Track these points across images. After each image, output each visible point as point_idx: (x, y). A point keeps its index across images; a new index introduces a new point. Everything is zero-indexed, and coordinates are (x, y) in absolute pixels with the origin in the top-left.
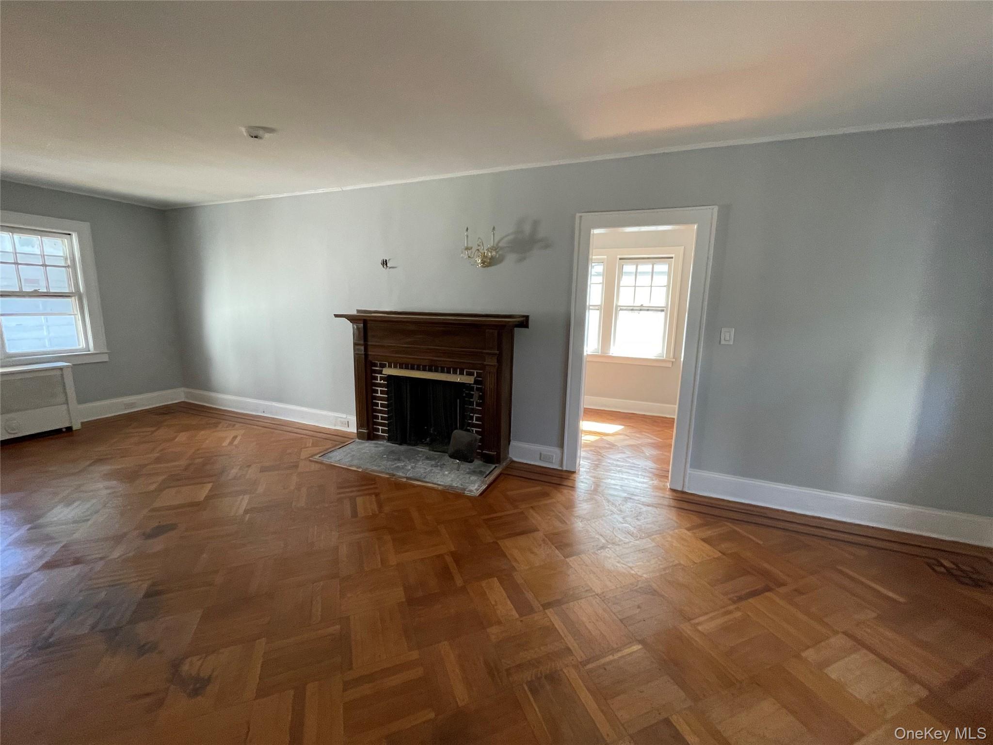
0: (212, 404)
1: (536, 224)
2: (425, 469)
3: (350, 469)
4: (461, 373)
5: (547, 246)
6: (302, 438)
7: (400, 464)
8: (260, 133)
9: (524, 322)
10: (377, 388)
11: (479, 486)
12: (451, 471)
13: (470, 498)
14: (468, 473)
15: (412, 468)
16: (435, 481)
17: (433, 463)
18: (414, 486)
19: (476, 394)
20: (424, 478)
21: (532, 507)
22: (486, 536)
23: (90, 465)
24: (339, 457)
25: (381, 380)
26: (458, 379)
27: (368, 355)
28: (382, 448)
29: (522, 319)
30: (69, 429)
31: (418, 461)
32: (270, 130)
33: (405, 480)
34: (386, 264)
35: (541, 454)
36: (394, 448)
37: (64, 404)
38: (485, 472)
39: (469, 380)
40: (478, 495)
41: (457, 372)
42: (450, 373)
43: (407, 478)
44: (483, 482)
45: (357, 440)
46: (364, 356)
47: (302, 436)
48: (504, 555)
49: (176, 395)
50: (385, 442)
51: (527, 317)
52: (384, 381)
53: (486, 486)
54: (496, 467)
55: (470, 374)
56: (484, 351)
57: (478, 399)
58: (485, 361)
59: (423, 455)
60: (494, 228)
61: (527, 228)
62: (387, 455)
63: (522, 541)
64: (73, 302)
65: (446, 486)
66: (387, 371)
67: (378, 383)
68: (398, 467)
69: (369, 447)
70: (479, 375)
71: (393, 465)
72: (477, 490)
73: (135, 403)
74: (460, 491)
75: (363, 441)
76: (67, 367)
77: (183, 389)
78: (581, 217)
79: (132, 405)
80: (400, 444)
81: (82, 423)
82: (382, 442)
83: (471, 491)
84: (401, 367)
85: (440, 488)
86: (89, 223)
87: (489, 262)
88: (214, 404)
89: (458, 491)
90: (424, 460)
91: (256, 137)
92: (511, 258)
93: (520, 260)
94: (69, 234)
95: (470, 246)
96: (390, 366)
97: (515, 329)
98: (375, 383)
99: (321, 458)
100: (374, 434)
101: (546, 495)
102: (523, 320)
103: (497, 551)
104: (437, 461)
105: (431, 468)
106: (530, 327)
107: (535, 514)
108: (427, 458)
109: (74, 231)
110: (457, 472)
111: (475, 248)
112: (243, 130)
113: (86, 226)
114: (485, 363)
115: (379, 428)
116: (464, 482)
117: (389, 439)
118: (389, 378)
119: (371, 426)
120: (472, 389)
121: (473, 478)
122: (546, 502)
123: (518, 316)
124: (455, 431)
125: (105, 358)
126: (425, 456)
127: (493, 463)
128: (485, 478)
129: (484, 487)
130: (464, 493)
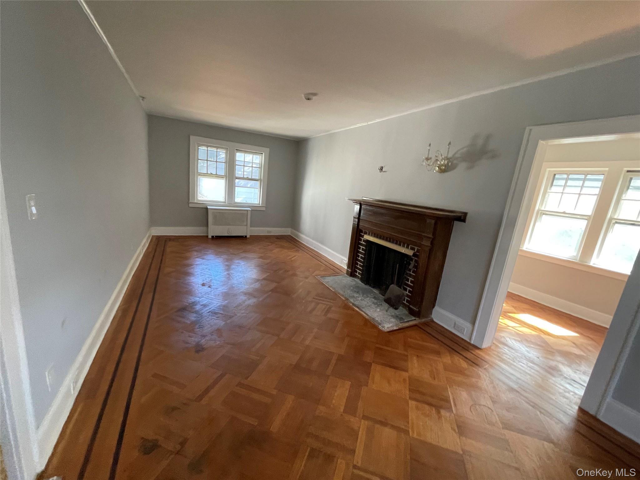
0: (298, 238)
1: (488, 138)
2: (368, 303)
3: (329, 288)
4: (407, 247)
5: (493, 157)
6: (322, 265)
7: (355, 295)
8: (310, 97)
9: (462, 218)
10: (361, 246)
11: (391, 326)
12: (381, 310)
13: (380, 331)
14: (392, 316)
15: (361, 300)
16: (368, 312)
17: (376, 301)
18: (354, 310)
19: (413, 263)
20: (363, 308)
21: (417, 356)
22: (368, 356)
23: (241, 253)
24: (329, 281)
25: (363, 242)
26: (403, 250)
27: (359, 225)
28: (354, 283)
29: (460, 214)
30: (246, 236)
31: (368, 297)
32: (315, 94)
33: (351, 304)
34: (382, 170)
35: (455, 323)
36: (360, 285)
37: (245, 226)
38: (404, 320)
39: (410, 253)
40: (386, 331)
41: (405, 245)
42: (401, 245)
43: (353, 304)
44: (396, 325)
45: (346, 275)
46: (356, 225)
47: (322, 264)
48: (368, 374)
49: (287, 231)
50: (358, 281)
51: (466, 214)
52: (365, 243)
53: (398, 328)
54: (415, 319)
55: (412, 249)
56: (423, 234)
57: (413, 268)
58: (422, 242)
59: (374, 295)
60: (450, 143)
61: (480, 142)
62: (353, 288)
63: (390, 372)
64: (258, 183)
65: (370, 317)
66: (367, 237)
67: (362, 243)
68: (354, 296)
69: (349, 280)
70: (418, 251)
71: (352, 294)
72: (388, 328)
73: (271, 231)
74: (376, 324)
75: (348, 276)
76: (249, 210)
77: (290, 229)
78: (531, 130)
79: (270, 232)
80: (366, 284)
81: (250, 235)
82: (357, 280)
83: (383, 327)
84: (374, 236)
85: (367, 317)
86: (269, 149)
87: (444, 170)
88: (299, 239)
89: (376, 323)
90: (372, 298)
91: (308, 99)
92: (462, 166)
93: (470, 168)
94: (262, 154)
95: (430, 156)
96: (369, 234)
97: (455, 222)
98: (360, 243)
99: (321, 278)
100: (354, 273)
101: (438, 353)
102: (461, 216)
103: (367, 368)
104: (379, 301)
105: (371, 304)
106: (466, 222)
107: (415, 361)
108: (375, 298)
109: (264, 152)
110: (385, 312)
111: (433, 159)
112: (303, 95)
113: (268, 150)
114: (422, 243)
115: (357, 271)
116: (384, 320)
117: (362, 280)
118: (367, 241)
119: (353, 268)
120: (412, 260)
121: (393, 320)
122: (431, 357)
123: (458, 212)
124: (392, 285)
125: (264, 209)
126: (374, 296)
127: (414, 316)
128: (401, 323)
129: (395, 328)
130: (379, 326)
